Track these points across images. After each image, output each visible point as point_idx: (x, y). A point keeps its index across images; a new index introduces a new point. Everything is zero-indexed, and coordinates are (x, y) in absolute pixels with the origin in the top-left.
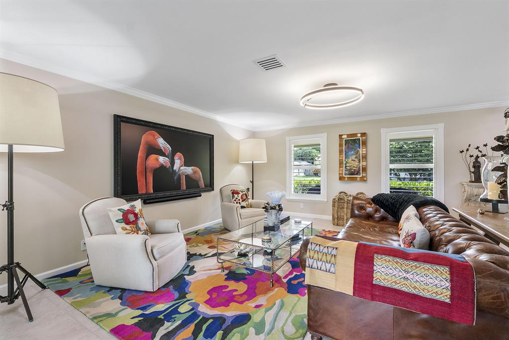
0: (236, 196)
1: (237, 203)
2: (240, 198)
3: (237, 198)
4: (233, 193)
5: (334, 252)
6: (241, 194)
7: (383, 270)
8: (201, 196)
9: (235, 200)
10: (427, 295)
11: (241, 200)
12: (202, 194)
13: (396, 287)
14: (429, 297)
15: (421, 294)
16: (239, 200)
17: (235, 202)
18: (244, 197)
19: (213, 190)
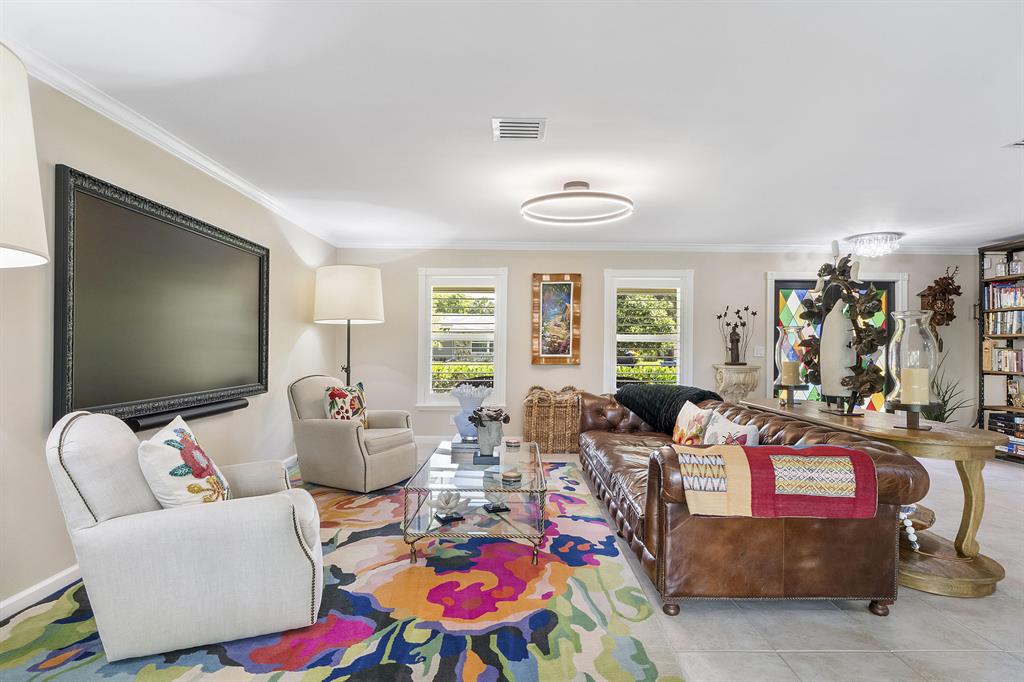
0: (339, 401)
1: (343, 418)
2: (347, 406)
3: (342, 408)
4: (333, 396)
5: (720, 461)
6: (350, 397)
7: (786, 473)
8: (246, 405)
9: (338, 413)
10: (832, 494)
11: (350, 410)
12: (250, 399)
13: (801, 492)
14: (835, 495)
15: (827, 495)
16: (347, 412)
17: (339, 417)
18: (357, 405)
19: (266, 389)
